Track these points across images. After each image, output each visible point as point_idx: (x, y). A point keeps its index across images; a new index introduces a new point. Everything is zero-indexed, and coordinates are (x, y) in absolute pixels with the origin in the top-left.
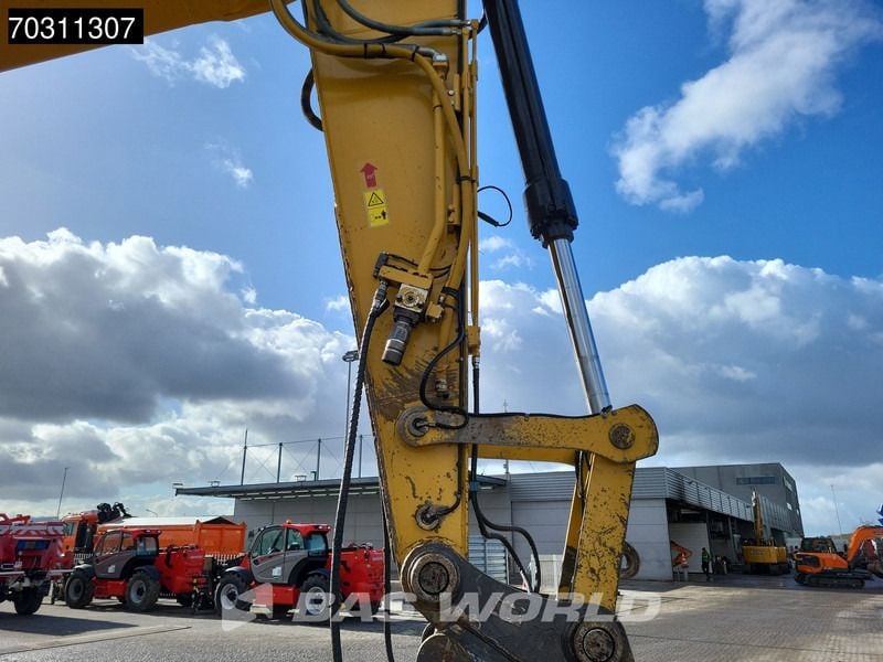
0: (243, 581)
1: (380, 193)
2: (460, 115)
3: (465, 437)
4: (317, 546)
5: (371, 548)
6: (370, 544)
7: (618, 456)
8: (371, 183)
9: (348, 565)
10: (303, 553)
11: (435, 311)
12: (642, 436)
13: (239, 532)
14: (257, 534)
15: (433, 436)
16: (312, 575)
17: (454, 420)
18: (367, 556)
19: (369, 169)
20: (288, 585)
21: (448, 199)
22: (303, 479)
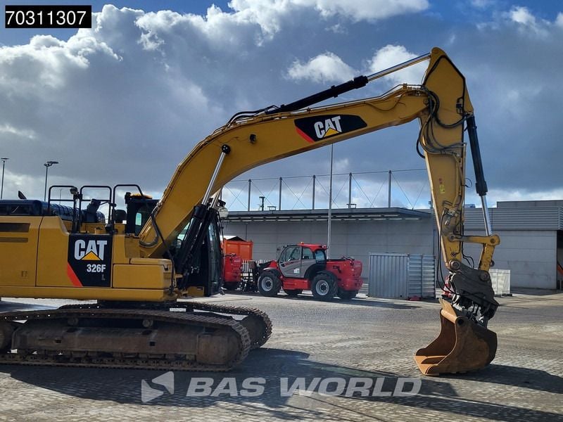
0: (275, 275)
1: (443, 186)
2: (462, 168)
3: (461, 240)
4: (320, 257)
5: (353, 260)
6: (353, 258)
7: (491, 244)
8: (441, 183)
9: (340, 269)
10: (313, 262)
11: (456, 215)
12: (497, 241)
13: (248, 246)
14: (282, 249)
15: (455, 240)
16: (320, 274)
17: (460, 237)
18: (352, 264)
19: (440, 180)
20: (304, 279)
21: (459, 189)
22: (273, 209)
